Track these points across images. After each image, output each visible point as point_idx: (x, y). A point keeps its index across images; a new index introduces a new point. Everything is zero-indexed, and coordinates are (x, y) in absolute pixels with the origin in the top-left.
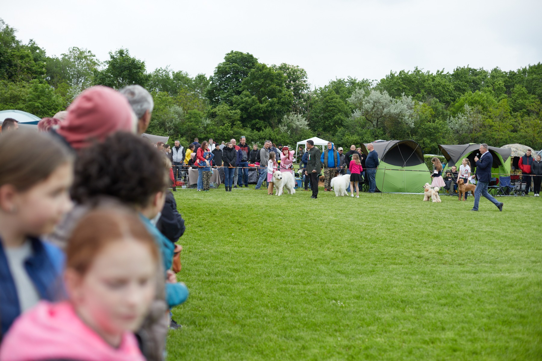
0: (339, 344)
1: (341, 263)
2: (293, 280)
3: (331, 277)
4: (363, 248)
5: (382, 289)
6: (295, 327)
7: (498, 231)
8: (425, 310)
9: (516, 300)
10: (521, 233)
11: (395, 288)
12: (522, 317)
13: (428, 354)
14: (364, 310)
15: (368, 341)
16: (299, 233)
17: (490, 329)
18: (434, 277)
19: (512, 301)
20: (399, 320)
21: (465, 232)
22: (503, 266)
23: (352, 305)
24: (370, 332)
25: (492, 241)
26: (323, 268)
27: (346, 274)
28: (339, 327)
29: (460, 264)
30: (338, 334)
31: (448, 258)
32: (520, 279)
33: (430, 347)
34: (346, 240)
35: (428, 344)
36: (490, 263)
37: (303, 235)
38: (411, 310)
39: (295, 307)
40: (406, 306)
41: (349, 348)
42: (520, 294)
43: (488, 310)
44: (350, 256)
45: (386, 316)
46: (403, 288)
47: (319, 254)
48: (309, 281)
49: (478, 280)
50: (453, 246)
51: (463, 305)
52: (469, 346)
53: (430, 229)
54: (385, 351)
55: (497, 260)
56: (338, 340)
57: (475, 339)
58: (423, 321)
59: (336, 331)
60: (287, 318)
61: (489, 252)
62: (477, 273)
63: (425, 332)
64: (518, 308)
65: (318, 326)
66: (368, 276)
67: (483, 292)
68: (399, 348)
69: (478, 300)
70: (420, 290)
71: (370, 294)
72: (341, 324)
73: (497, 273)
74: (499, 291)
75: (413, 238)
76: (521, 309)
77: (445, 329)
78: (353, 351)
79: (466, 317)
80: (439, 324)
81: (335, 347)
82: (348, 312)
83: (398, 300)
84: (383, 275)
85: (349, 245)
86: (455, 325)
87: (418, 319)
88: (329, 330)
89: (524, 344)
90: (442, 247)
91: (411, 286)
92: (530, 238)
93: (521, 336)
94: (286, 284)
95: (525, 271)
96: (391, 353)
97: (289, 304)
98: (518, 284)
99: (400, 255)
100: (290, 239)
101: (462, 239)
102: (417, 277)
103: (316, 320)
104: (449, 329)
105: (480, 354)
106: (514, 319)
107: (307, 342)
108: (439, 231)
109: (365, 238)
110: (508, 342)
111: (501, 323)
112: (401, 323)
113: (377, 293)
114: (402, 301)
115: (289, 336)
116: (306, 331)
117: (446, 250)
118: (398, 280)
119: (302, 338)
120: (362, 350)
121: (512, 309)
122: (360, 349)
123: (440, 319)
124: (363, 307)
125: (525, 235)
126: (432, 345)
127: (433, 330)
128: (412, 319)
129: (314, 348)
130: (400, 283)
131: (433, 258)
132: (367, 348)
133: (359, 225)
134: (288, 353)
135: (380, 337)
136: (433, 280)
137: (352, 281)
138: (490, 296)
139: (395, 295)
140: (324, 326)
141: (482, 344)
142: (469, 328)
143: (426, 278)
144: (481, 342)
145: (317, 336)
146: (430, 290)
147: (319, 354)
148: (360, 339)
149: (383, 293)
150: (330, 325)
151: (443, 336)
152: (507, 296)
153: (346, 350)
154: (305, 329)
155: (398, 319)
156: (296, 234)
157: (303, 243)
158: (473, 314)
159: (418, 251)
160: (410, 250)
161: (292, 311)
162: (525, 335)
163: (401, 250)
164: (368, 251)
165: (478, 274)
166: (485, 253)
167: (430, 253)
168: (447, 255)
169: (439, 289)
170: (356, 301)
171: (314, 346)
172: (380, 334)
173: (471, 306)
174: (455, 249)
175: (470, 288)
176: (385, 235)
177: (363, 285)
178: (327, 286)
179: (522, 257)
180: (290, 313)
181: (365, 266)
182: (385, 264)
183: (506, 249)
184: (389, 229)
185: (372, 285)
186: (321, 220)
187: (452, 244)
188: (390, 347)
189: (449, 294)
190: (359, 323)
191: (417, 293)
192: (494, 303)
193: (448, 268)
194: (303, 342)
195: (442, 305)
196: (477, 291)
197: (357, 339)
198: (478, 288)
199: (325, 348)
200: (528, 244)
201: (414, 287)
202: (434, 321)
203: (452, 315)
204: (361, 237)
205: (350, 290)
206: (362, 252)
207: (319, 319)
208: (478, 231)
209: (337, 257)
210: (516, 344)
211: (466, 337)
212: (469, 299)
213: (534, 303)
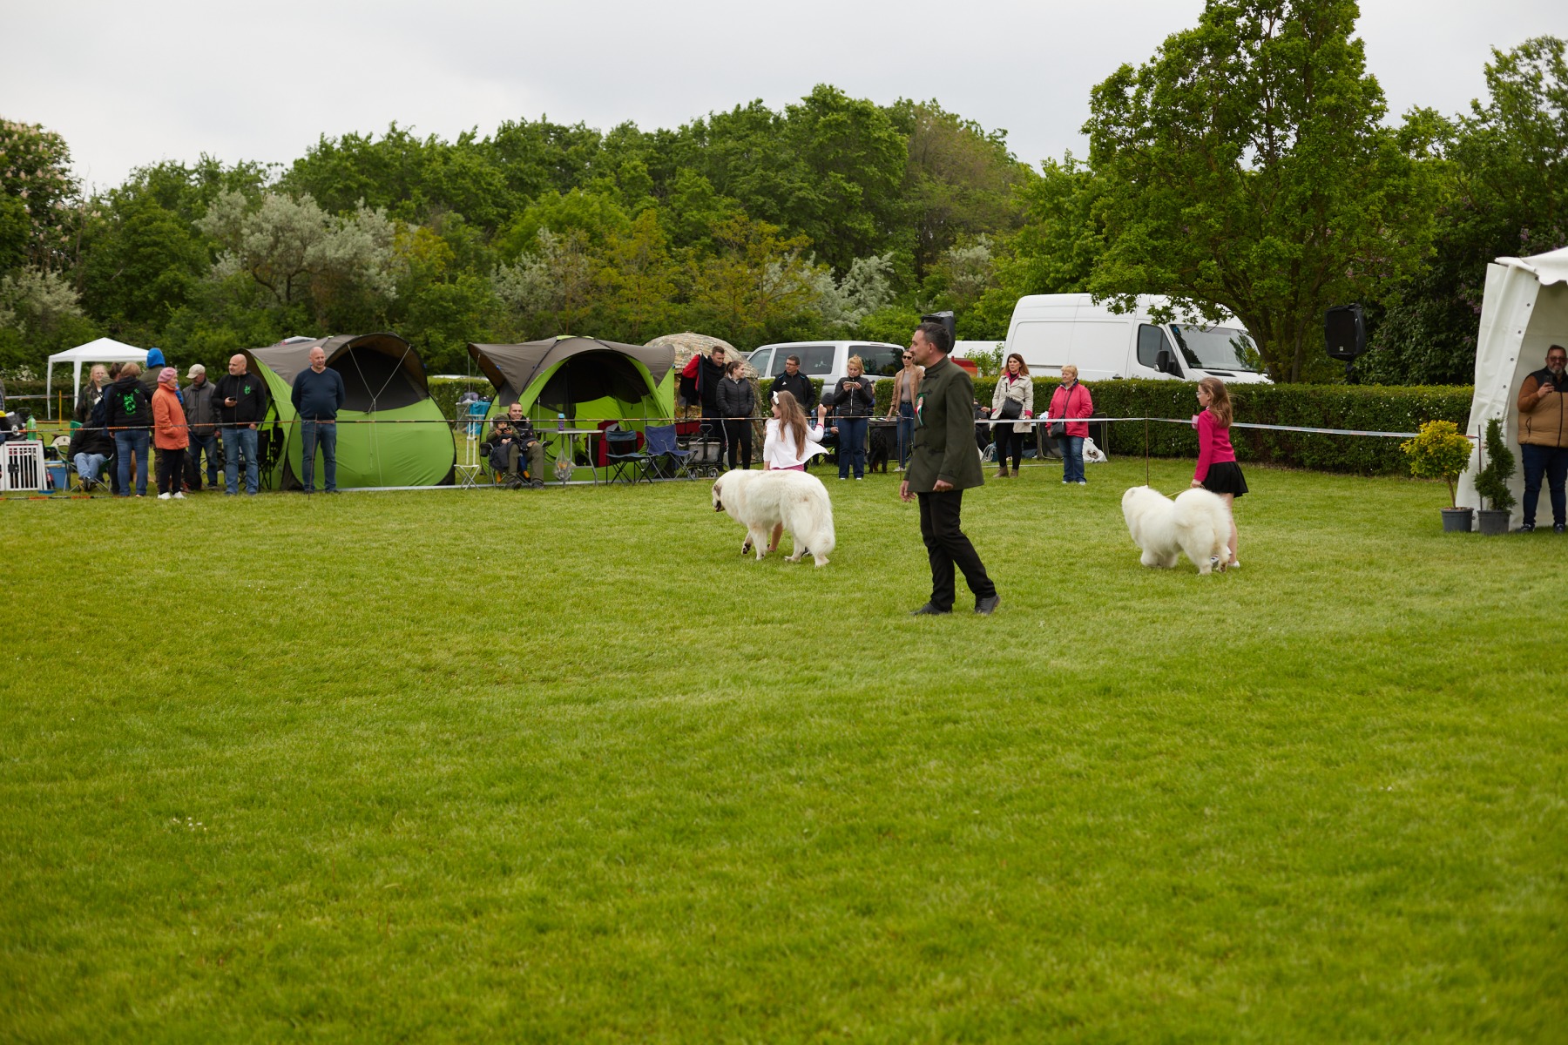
0: (194, 946)
1: (192, 703)
2: (46, 768)
3: (164, 747)
4: (258, 655)
5: (319, 771)
6: (56, 910)
7: (648, 579)
8: (451, 820)
9: (709, 769)
10: (713, 580)
11: (358, 766)
12: (728, 813)
13: (464, 947)
14: (269, 836)
15: (283, 929)
16: (61, 625)
17: (639, 858)
18: (472, 722)
19: (698, 770)
20: (376, 857)
21: (554, 588)
22: (667, 674)
23: (232, 827)
24: (289, 900)
25: (633, 607)
26: (138, 723)
27: (209, 736)
28: (194, 894)
29: (544, 680)
30: (190, 917)
31: (511, 665)
32: (717, 708)
33: (469, 928)
34: (206, 635)
35: (464, 919)
36: (631, 669)
37: (74, 629)
38: (407, 824)
39: (54, 848)
40: (394, 813)
41: (224, 955)
42: (717, 749)
43: (632, 802)
44: (218, 682)
45: (335, 850)
46: (382, 763)
47: (126, 682)
48: (95, 765)
49: (599, 721)
50: (524, 630)
51: (558, 795)
52: (582, 913)
53: (453, 585)
54: (336, 954)
55: (649, 659)
56: (190, 934)
57: (599, 890)
58: (445, 855)
59: (184, 908)
60: (28, 884)
61: (624, 639)
62: (595, 701)
63: (453, 885)
64: (714, 791)
65: (128, 903)
66: (278, 736)
67: (615, 752)
68: (379, 941)
69: (602, 778)
70: (433, 763)
71: (284, 788)
72: (199, 885)
73: (651, 696)
74: (660, 747)
75: (407, 614)
76: (722, 792)
77: (511, 870)
78: (240, 962)
79: (567, 831)
80: (492, 855)
81: (182, 957)
82: (219, 848)
83: (369, 798)
84: (321, 730)
85: (217, 648)
86: (539, 854)
87: (430, 850)
88: (164, 908)
89: (737, 888)
90: (492, 635)
91: (404, 756)
92: (739, 593)
93: (727, 868)
94: (23, 780)
95: (729, 686)
96: (356, 958)
97: (35, 842)
98: (710, 723)
99: (370, 666)
100: (34, 645)
101: (548, 610)
102: (423, 725)
103: (120, 880)
104: (522, 870)
105: (616, 930)
106: (706, 822)
107: (93, 952)
108: (482, 590)
109: (264, 626)
110: (692, 890)
111: (668, 837)
112: (382, 866)
113: (305, 784)
114: (381, 801)
115: (36, 939)
116: (91, 920)
117: (504, 643)
118: (365, 740)
119: (78, 942)
120: (265, 958)
121: (699, 795)
122: (261, 956)
123: (496, 843)
124: (263, 828)
125: (722, 585)
126: (474, 921)
127: (475, 875)
128: (413, 851)
129: (118, 967)
130: (373, 748)
131: (467, 668)
132: (279, 952)
133: (246, 589)
134: (35, 994)
135: (320, 913)
136: (468, 731)
137: (228, 754)
138: (635, 763)
139: (361, 784)
140: (147, 898)
141: (619, 903)
142: (580, 860)
143: (449, 727)
144: (617, 896)
145: (125, 932)
146: (462, 760)
147: (132, 983)
148: (259, 924)
149: (324, 782)
150: (164, 891)
151: (506, 892)
152: (683, 759)
153: (218, 963)
154: (86, 914)
155: (372, 855)
156: (53, 629)
157: (74, 655)
158: (589, 818)
159: (422, 651)
160: (399, 650)
161: (46, 864)
162: (739, 864)
163: (373, 651)
164: (274, 662)
165: (597, 705)
166: (614, 642)
167: (457, 655)
168: (507, 657)
169: (489, 754)
170: (243, 811)
171: (117, 959)
172: (320, 904)
173: (583, 796)
174: (529, 639)
175: (576, 744)
176: (322, 612)
177: (263, 764)
178: (153, 777)
179: (718, 645)
180: (39, 870)
181: (268, 707)
182: (327, 696)
183: (674, 629)
184: (334, 595)
185: (288, 762)
186: (130, 582)
187: (521, 624)
188: (351, 939)
189: (516, 769)
190: (253, 878)
191: (424, 773)
192: (646, 781)
193: (510, 694)
194: (80, 954)
195: (497, 803)
196: (598, 751)
197: (250, 925)
198: (598, 744)
199: (152, 966)
200: (733, 610)
201: (415, 755)
202: (476, 849)
203: (529, 827)
204: (253, 623)
205: (225, 782)
206: (257, 668)
207: (131, 878)
208: (591, 583)
209: (179, 688)
210: (715, 892)
211: (573, 888)
212: (575, 778)
213: (758, 771)
